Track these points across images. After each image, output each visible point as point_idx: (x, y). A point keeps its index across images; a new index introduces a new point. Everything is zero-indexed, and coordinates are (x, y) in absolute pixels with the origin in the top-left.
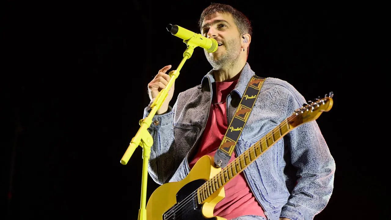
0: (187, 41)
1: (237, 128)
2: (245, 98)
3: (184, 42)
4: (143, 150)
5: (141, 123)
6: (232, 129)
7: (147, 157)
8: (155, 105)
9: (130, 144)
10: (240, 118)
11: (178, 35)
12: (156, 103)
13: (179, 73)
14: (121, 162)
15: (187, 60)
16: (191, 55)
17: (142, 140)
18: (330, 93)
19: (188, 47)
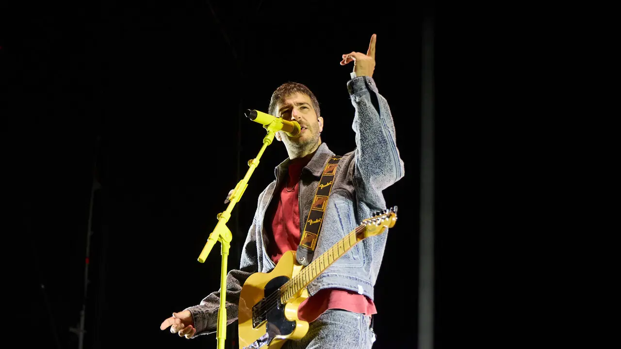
0: (267, 126)
1: (315, 220)
2: (320, 188)
3: (264, 127)
4: (222, 246)
5: (219, 217)
6: (311, 222)
7: (226, 253)
8: (233, 198)
9: (208, 240)
10: (319, 209)
11: (257, 120)
12: (235, 195)
13: (259, 162)
14: (198, 260)
15: (268, 147)
16: (272, 141)
17: (220, 236)
18: (395, 207)
19: (268, 133)
